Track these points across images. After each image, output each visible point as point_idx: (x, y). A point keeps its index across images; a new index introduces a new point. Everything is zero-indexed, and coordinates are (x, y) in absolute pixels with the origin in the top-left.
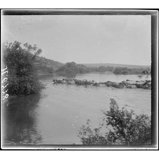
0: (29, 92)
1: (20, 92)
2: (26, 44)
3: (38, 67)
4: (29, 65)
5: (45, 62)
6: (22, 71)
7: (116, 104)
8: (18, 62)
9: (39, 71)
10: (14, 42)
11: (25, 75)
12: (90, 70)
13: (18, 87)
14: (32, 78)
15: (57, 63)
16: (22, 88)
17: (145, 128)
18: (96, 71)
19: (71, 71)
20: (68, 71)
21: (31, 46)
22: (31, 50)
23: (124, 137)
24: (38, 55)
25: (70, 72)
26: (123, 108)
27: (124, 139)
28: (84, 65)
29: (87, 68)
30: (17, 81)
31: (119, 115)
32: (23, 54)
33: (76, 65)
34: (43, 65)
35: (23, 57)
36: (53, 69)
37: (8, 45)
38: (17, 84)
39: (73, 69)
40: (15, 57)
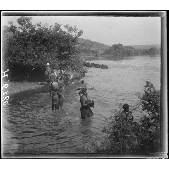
2: (67, 26)
3: (80, 50)
4: (69, 48)
5: (90, 44)
6: (62, 54)
7: (153, 88)
8: (59, 45)
10: (55, 24)
11: (66, 59)
12: (140, 53)
14: (74, 61)
15: (103, 45)
19: (118, 53)
20: (114, 54)
21: (71, 27)
22: (72, 32)
24: (79, 37)
25: (116, 55)
28: (132, 47)
29: (136, 51)
30: (58, 64)
31: (155, 99)
32: (63, 36)
33: (124, 47)
34: (88, 47)
35: (64, 39)
36: (98, 52)
37: (49, 27)
38: (58, 67)
39: (120, 52)
40: (55, 40)
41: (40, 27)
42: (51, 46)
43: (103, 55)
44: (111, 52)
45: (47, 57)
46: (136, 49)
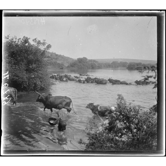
0: (39, 89)
1: (29, 88)
2: (35, 39)
3: (48, 63)
4: (38, 61)
5: (55, 57)
6: (31, 67)
8: (27, 57)
9: (49, 67)
10: (23, 37)
11: (34, 71)
12: (103, 66)
13: (27, 83)
14: (42, 74)
15: (68, 58)
16: (32, 84)
17: (151, 123)
18: (109, 67)
19: (82, 66)
20: (79, 67)
21: (40, 41)
22: (40, 45)
23: (131, 133)
24: (48, 51)
25: (81, 68)
26: (130, 104)
27: (131, 135)
28: (96, 60)
29: (99, 64)
30: (27, 77)
31: (126, 111)
32: (32, 50)
33: (88, 60)
34: (54, 61)
35: (32, 53)
36: (63, 65)
37: (17, 41)
38: (27, 80)
39: (84, 65)
40: (24, 53)
41: (8, 40)
42: (19, 58)
43: (69, 68)
44: (76, 66)
45: (15, 70)
46: (99, 62)
